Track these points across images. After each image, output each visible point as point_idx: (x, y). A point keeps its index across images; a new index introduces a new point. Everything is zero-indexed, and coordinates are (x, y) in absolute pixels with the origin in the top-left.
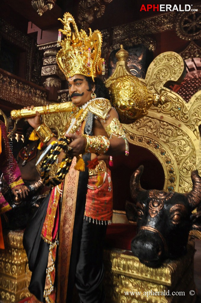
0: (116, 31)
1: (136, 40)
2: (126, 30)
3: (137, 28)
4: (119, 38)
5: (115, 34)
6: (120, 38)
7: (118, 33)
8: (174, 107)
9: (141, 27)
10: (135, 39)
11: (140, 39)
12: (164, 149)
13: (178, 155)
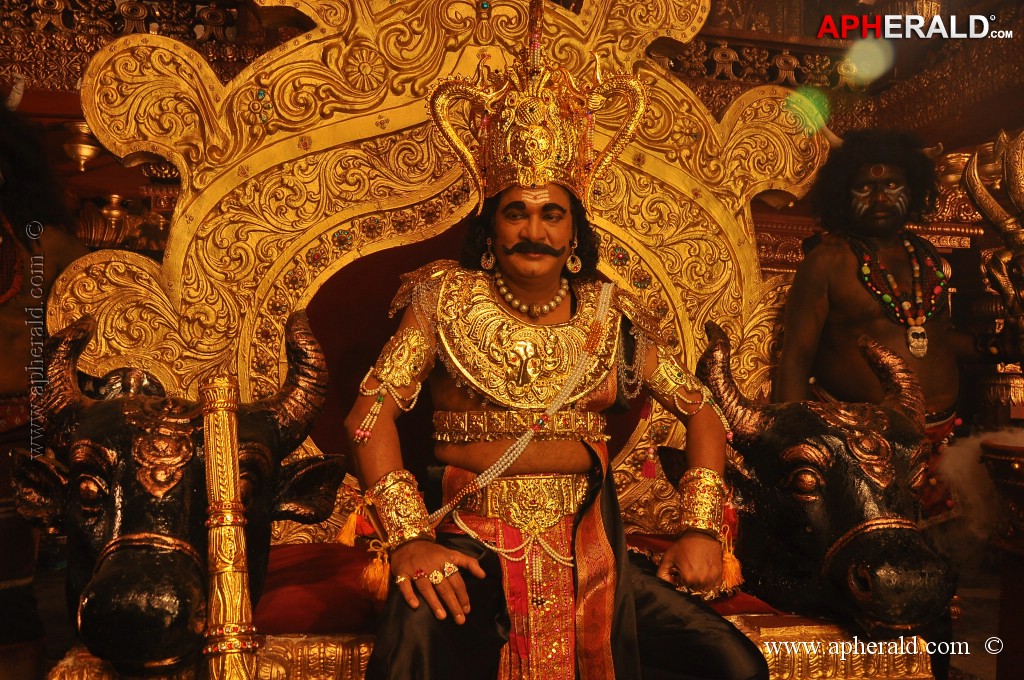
8: (676, 128)
12: (645, 268)
13: (690, 290)
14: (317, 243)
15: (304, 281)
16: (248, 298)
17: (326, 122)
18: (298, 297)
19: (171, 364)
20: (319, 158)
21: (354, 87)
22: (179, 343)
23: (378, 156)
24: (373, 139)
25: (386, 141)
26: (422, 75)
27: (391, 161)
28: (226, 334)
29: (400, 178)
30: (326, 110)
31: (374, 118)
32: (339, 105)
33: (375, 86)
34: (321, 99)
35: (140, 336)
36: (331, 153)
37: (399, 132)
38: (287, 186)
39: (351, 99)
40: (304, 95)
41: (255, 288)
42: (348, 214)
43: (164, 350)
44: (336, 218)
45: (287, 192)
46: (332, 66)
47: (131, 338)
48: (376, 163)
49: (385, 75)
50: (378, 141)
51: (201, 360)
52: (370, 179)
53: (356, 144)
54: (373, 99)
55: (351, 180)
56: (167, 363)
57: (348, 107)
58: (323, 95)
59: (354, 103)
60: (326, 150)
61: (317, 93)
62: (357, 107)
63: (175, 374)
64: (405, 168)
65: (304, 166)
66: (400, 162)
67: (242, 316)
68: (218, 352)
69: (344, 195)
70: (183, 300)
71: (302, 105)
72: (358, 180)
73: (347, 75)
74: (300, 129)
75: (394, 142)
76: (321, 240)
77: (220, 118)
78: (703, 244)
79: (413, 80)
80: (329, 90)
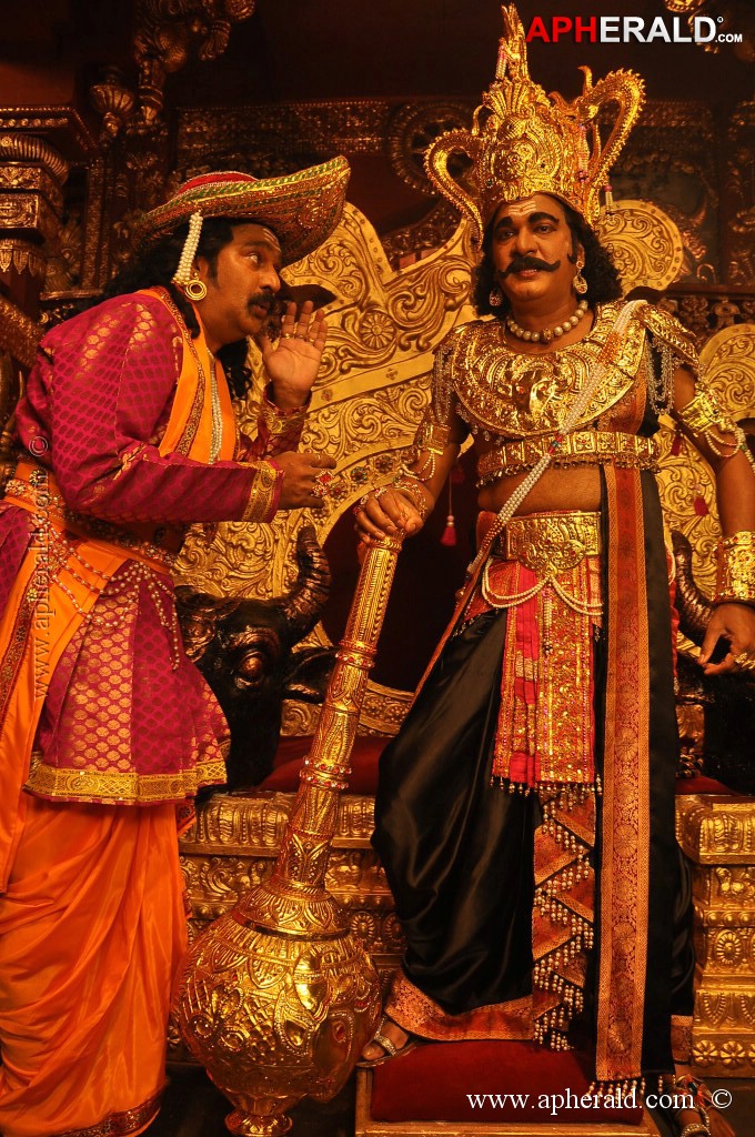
0: (189, 123)
1: (267, 163)
2: (225, 127)
3: (263, 125)
4: (200, 146)
5: (187, 133)
6: (204, 148)
7: (198, 131)
9: (280, 127)
10: (266, 159)
11: (282, 161)
13: (672, 512)
14: (338, 478)
15: (327, 511)
16: (281, 527)
17: (345, 377)
18: (322, 525)
19: (219, 582)
20: (339, 407)
21: (367, 346)
22: (226, 565)
23: (389, 403)
24: (384, 389)
25: (396, 390)
26: (425, 332)
27: (400, 406)
28: (263, 557)
29: (408, 421)
30: (345, 367)
31: (384, 371)
32: (355, 362)
33: (385, 343)
34: (341, 358)
35: (196, 560)
36: (350, 402)
37: (406, 382)
38: (313, 433)
39: (365, 356)
40: (326, 355)
41: (287, 518)
42: (363, 454)
43: (214, 571)
44: (354, 457)
45: (313, 437)
46: (350, 330)
47: (189, 562)
48: (387, 409)
49: (394, 334)
50: (389, 390)
51: (243, 579)
52: (382, 422)
53: (370, 393)
54: (382, 355)
55: (366, 424)
56: (216, 581)
57: (362, 363)
58: (342, 354)
59: (368, 359)
60: (345, 400)
61: (337, 353)
62: (370, 362)
63: (223, 591)
64: (412, 412)
65: (327, 414)
66: (409, 409)
67: (276, 541)
68: (256, 572)
69: (360, 437)
70: (229, 529)
71: (325, 364)
72: (372, 424)
73: (361, 336)
74: (323, 384)
75: (402, 390)
76: (342, 477)
77: (257, 379)
78: (684, 470)
79: (417, 337)
80: (347, 350)
